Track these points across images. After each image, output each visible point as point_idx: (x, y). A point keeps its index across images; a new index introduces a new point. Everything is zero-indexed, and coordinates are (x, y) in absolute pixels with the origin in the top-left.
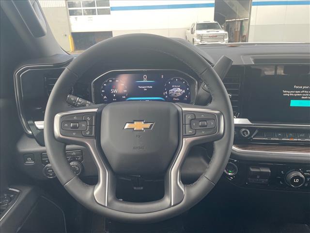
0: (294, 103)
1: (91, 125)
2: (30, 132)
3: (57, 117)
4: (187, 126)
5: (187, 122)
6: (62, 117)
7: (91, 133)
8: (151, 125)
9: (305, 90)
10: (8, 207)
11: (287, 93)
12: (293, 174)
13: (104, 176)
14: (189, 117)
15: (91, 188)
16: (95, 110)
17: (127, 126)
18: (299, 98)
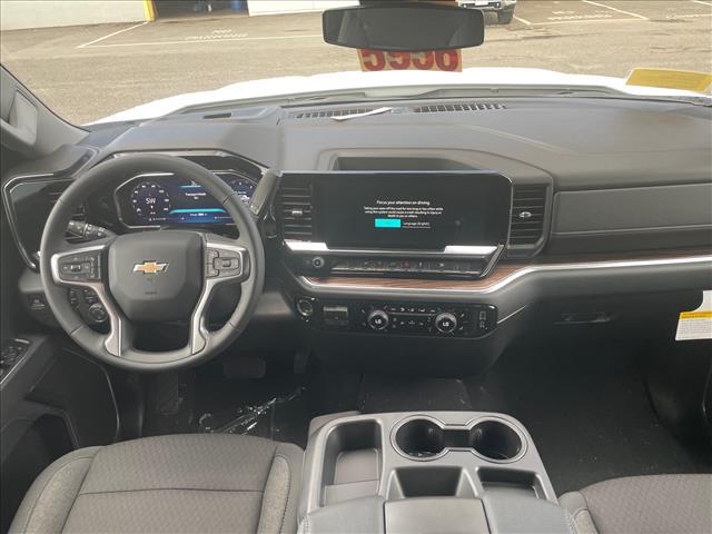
0: (379, 223)
1: (96, 267)
2: (33, 265)
3: (55, 259)
4: (211, 266)
5: (211, 261)
6: (60, 259)
7: (97, 276)
8: (164, 267)
9: (391, 206)
10: (15, 362)
11: (369, 210)
12: (375, 314)
13: (116, 324)
14: (212, 255)
15: (102, 337)
16: (101, 247)
17: (137, 268)
18: (385, 216)
